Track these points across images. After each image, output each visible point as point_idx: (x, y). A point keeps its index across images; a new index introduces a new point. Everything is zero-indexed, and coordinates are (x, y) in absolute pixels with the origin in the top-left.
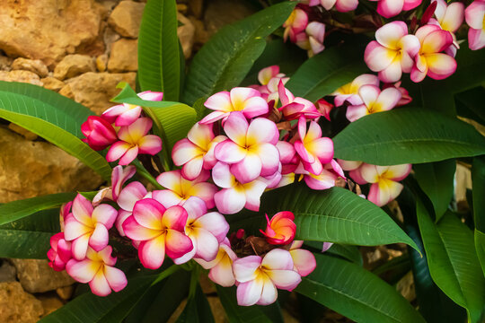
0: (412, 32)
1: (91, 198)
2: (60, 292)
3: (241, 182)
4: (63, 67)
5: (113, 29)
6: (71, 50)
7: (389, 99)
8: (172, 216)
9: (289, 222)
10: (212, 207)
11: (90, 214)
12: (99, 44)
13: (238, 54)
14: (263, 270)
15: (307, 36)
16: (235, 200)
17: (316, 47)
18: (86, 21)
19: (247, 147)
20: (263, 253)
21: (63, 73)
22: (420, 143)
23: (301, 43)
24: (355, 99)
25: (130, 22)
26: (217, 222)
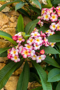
0: (56, 24)
1: (15, 48)
2: (4, 62)
3: (37, 45)
4: (3, 27)
5: (10, 21)
6: (4, 24)
7: (53, 33)
8: (28, 51)
9: (44, 51)
10: (33, 49)
11: (15, 50)
12: (8, 23)
13: (32, 26)
14: (40, 58)
15: (41, 24)
16: (36, 48)
17: (42, 25)
18: (6, 20)
19: (37, 40)
20: (40, 55)
21: (4, 28)
22: (57, 39)
23: (40, 25)
24: (49, 33)
25: (13, 20)
26: (34, 51)
